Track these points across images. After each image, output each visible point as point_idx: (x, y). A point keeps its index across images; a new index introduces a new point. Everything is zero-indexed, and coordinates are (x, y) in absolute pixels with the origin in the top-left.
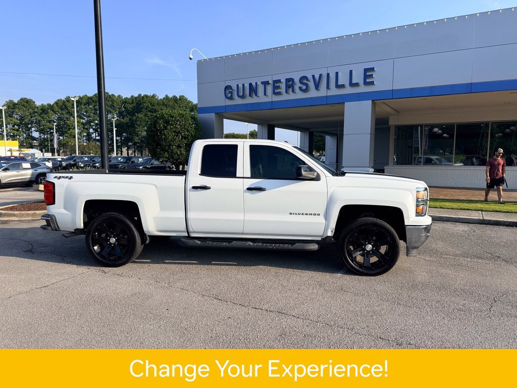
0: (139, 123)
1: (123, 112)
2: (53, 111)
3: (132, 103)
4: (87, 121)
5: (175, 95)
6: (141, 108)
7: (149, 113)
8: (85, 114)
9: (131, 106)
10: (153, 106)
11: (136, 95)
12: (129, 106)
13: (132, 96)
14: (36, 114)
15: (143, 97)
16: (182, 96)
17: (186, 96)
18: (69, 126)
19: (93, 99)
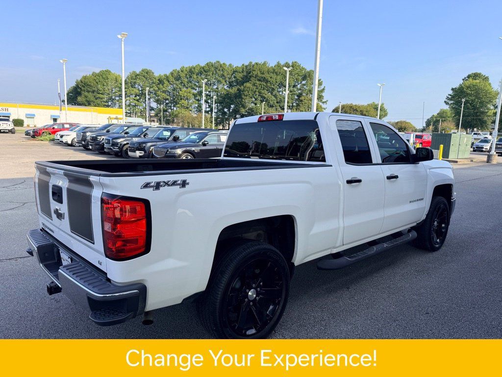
0: (246, 93)
1: (232, 82)
2: (169, 82)
3: (242, 72)
4: (198, 92)
5: (287, 61)
6: (250, 76)
7: (258, 82)
8: (197, 84)
9: (241, 75)
10: (263, 74)
11: (247, 64)
12: (239, 76)
13: (243, 65)
14: (154, 85)
15: (253, 66)
16: (295, 62)
17: (299, 62)
18: (181, 96)
19: (205, 68)
